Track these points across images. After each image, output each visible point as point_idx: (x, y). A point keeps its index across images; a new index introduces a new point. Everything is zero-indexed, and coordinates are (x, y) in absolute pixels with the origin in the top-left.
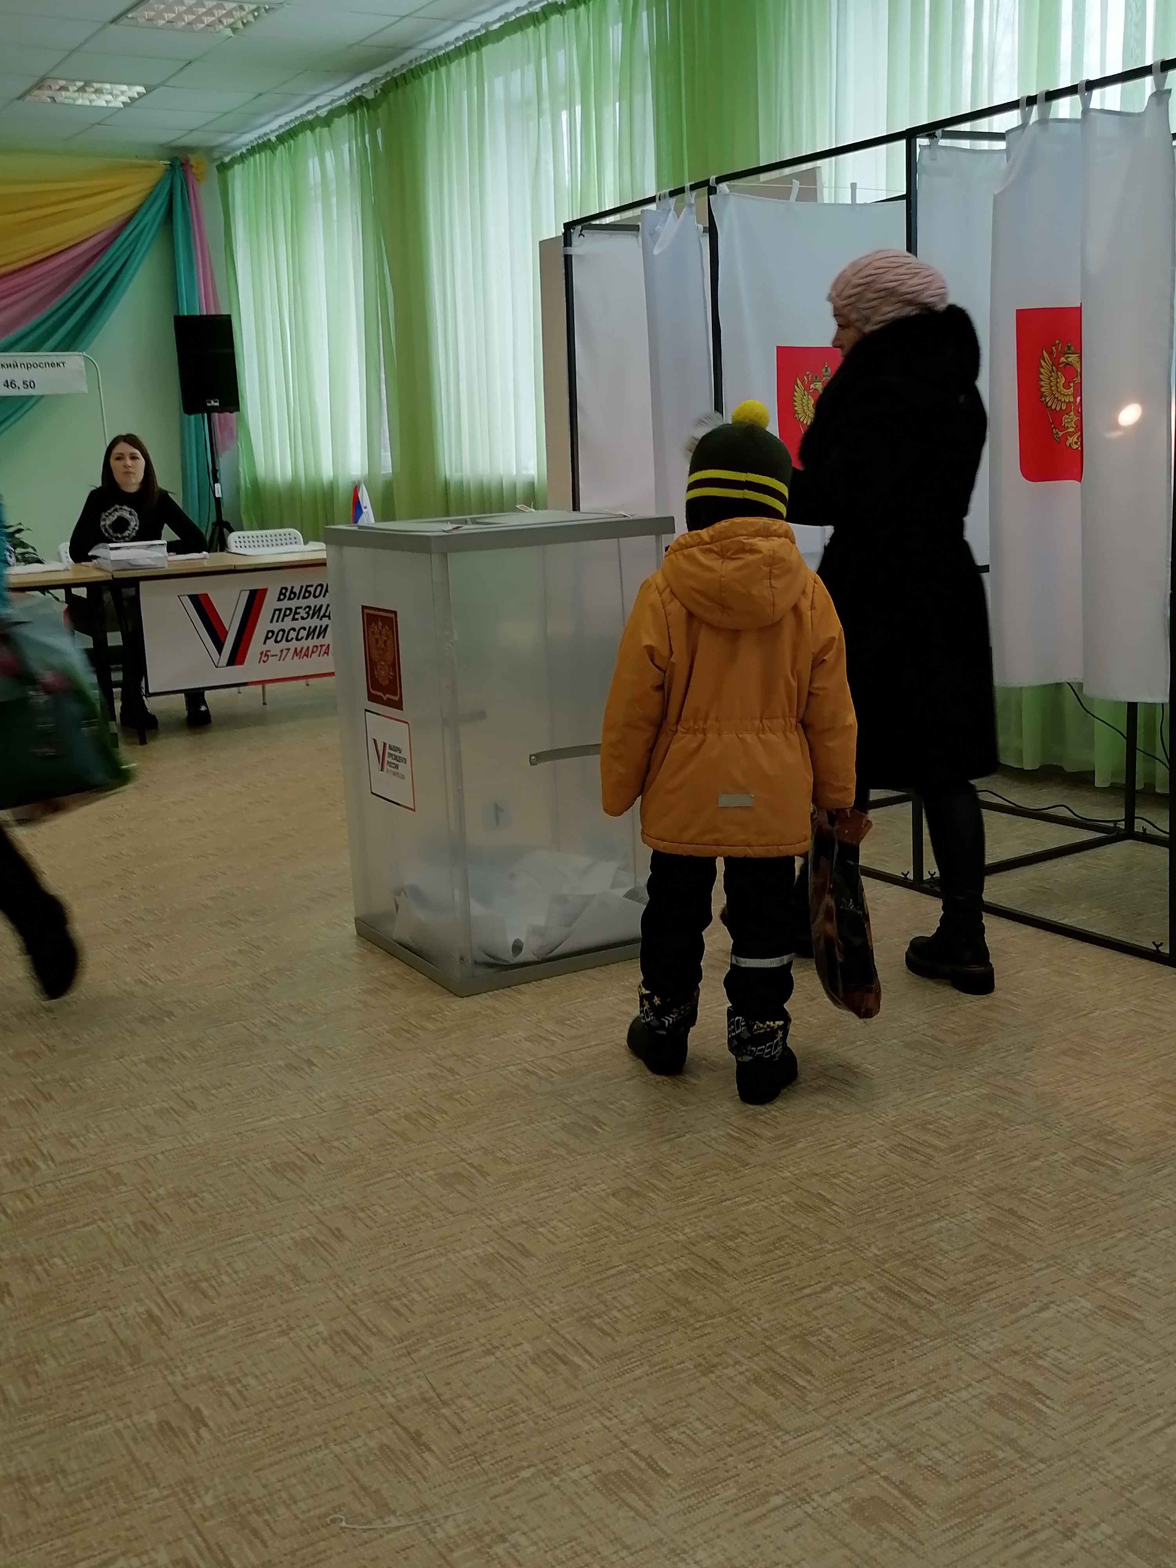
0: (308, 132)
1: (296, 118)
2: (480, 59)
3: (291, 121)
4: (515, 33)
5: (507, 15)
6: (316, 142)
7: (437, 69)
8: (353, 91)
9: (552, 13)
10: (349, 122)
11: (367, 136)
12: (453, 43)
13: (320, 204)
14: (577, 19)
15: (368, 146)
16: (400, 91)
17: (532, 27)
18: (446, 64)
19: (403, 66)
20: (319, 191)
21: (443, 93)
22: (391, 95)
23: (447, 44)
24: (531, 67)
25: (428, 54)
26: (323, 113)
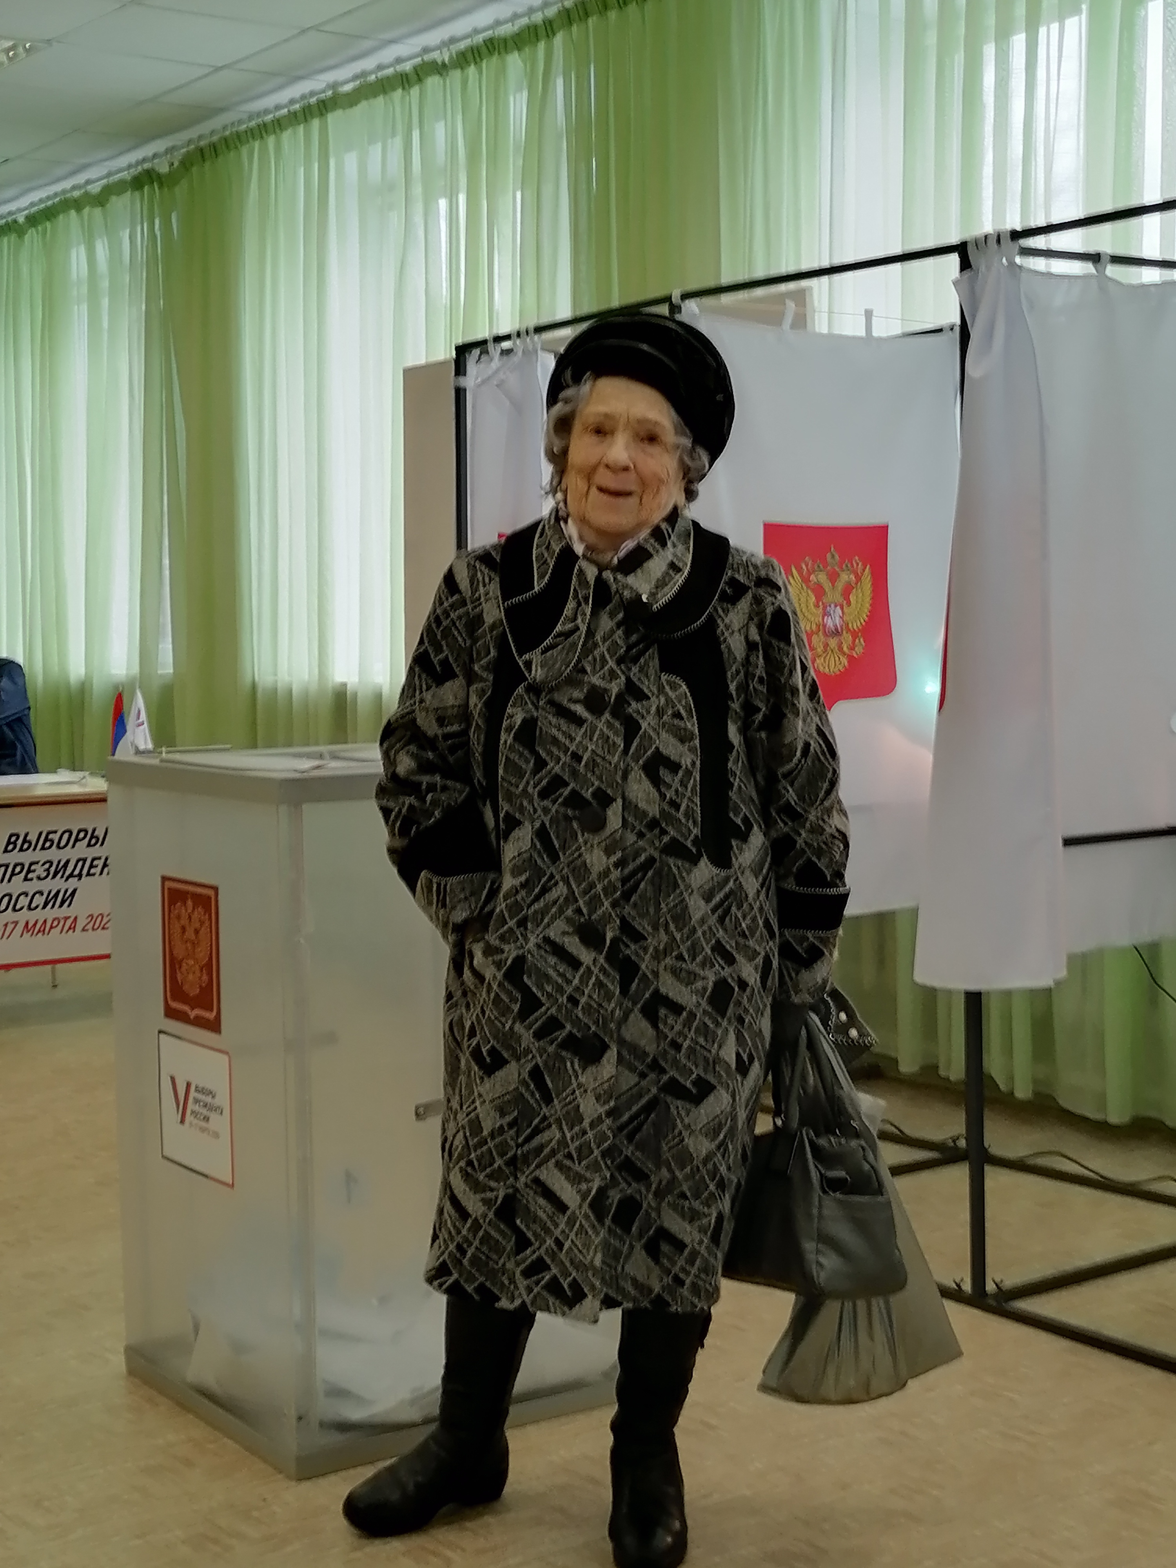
0: (73, 213)
1: (56, 195)
2: (324, 130)
3: (48, 198)
4: (375, 97)
5: (364, 74)
6: (82, 226)
7: (262, 137)
8: (139, 163)
9: (428, 74)
10: (133, 203)
11: (157, 221)
12: (285, 106)
13: (85, 307)
14: (465, 82)
15: (158, 233)
16: (207, 164)
17: (400, 91)
18: (275, 132)
19: (212, 132)
20: (84, 290)
21: (269, 168)
22: (194, 169)
23: (278, 107)
24: (398, 142)
25: (250, 118)
26: (95, 189)
